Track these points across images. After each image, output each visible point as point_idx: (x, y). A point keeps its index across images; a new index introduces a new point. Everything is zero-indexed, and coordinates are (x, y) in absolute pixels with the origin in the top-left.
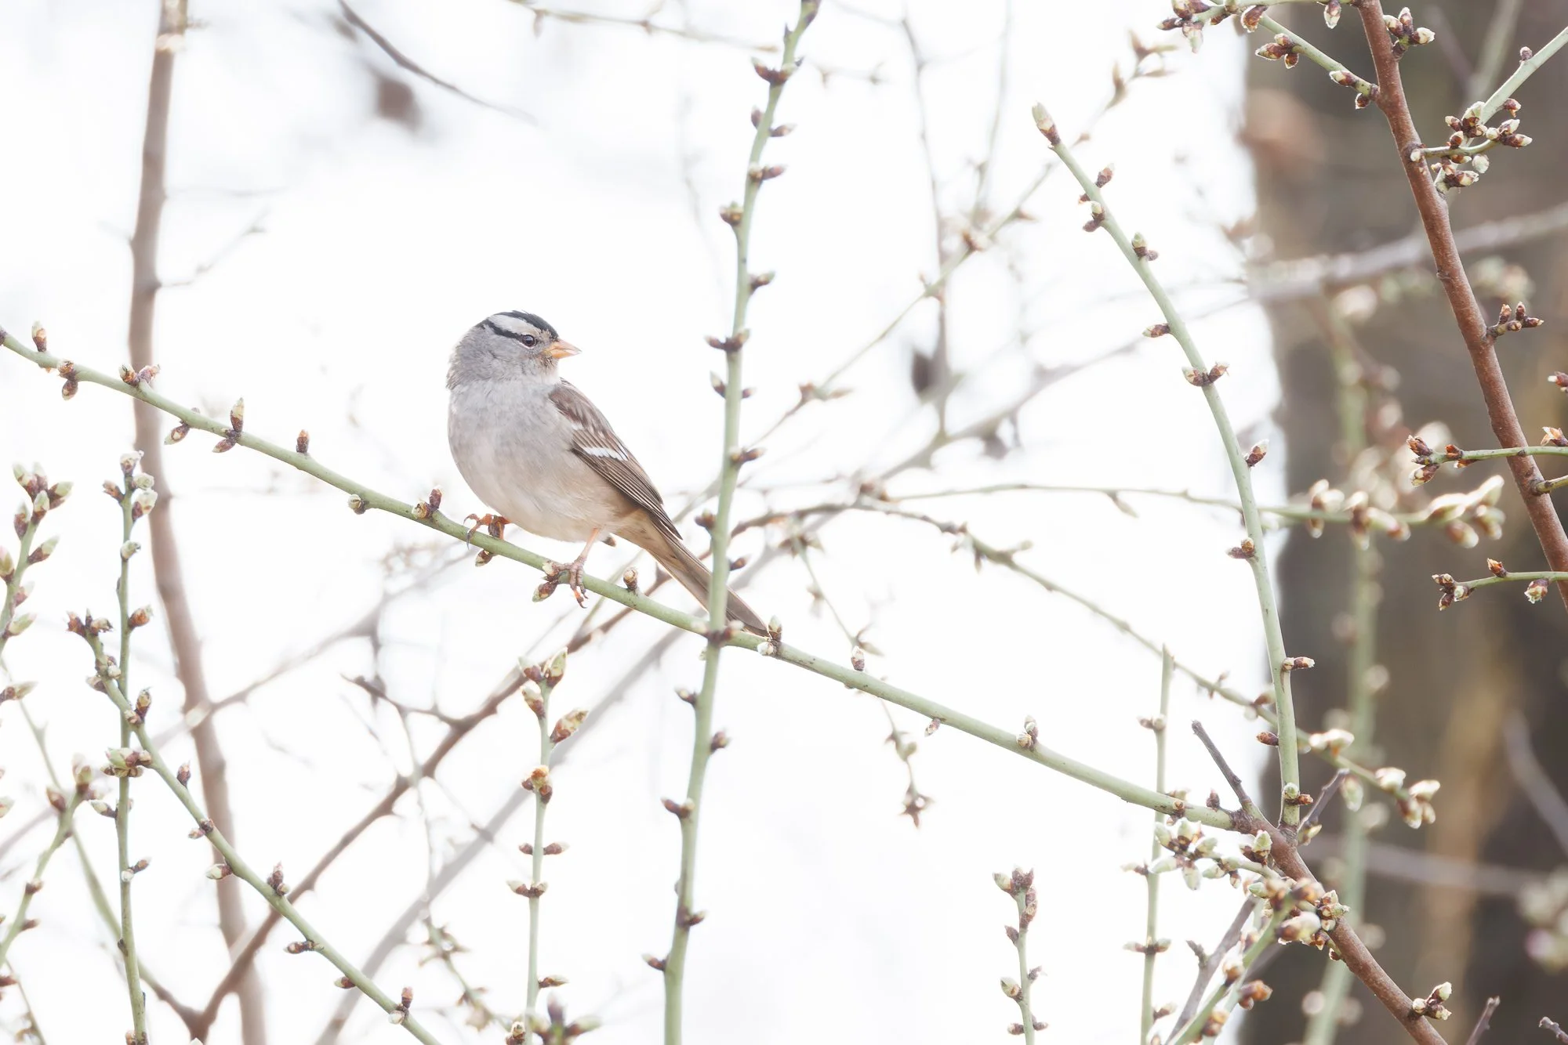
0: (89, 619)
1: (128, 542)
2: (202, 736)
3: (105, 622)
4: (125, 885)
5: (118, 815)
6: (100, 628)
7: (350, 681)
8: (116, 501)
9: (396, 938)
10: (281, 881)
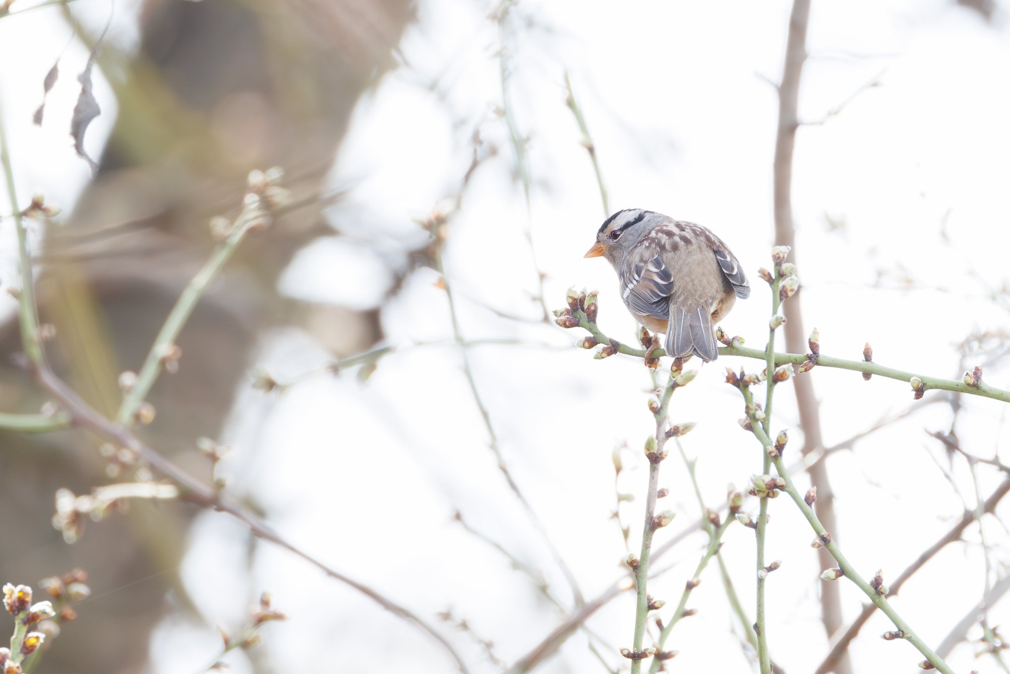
0: (743, 374)
1: (775, 316)
2: (816, 473)
3: (755, 377)
4: (761, 581)
5: (757, 527)
6: (751, 381)
7: (931, 435)
8: (767, 284)
9: (958, 636)
10: (881, 584)
